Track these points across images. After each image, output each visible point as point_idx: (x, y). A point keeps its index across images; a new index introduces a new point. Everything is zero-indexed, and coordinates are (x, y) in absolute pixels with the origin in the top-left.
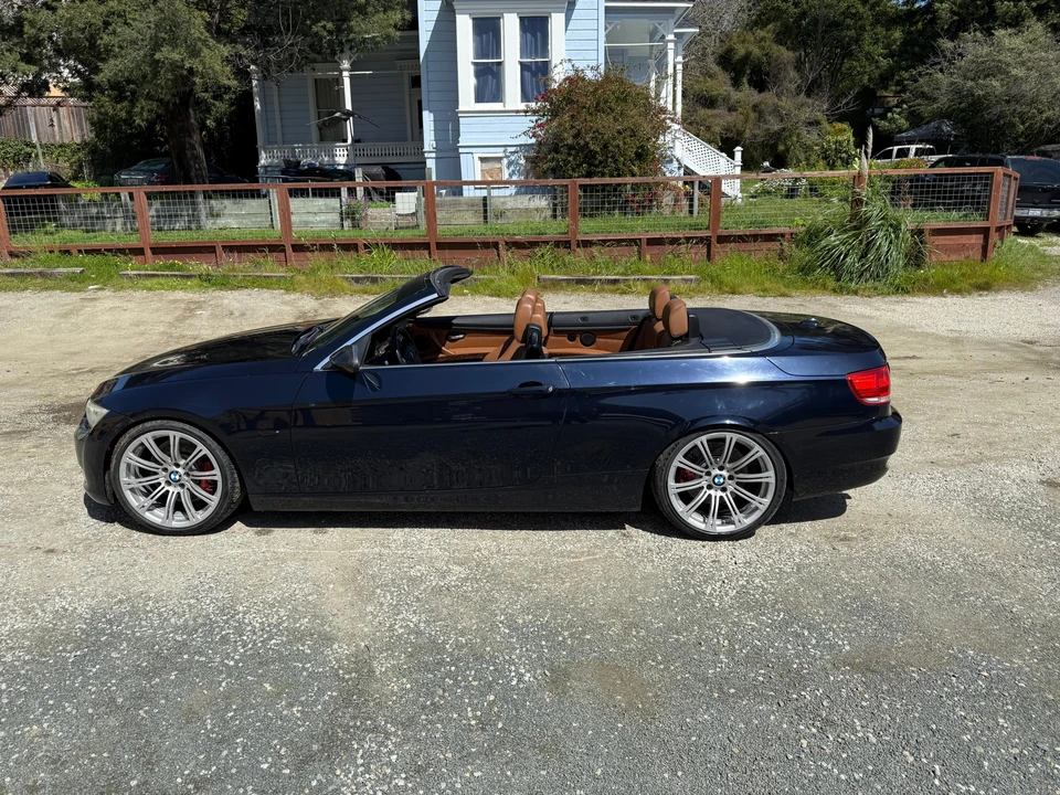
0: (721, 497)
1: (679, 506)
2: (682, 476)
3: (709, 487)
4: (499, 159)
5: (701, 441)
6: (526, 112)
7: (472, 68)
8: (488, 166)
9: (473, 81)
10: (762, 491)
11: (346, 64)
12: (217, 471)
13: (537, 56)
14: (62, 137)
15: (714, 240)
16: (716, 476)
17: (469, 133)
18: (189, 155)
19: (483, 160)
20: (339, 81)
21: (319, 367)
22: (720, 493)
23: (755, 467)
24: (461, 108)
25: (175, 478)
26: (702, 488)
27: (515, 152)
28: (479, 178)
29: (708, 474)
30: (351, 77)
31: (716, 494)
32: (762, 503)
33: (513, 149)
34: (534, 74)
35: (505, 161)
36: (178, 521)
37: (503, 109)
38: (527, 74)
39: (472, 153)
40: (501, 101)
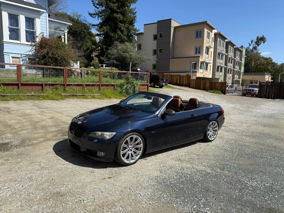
4: (19, 58)
6: (31, 45)
7: (8, 29)
8: (14, 59)
9: (8, 33)
13: (30, 29)
17: (8, 49)
19: (13, 57)
24: (4, 41)
27: (25, 56)
28: (11, 63)
33: (25, 55)
34: (30, 34)
35: (21, 59)
37: (20, 43)
38: (28, 34)
39: (9, 55)
40: (19, 40)
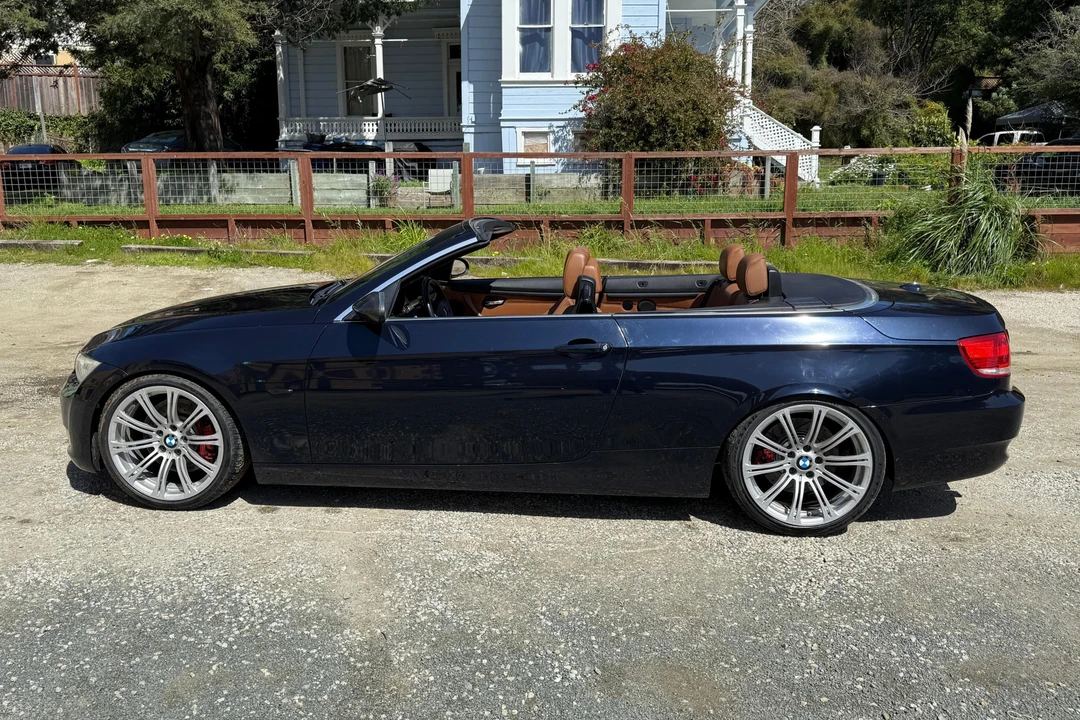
0: (807, 484)
1: (755, 492)
2: (759, 455)
3: (793, 471)
4: (545, 134)
5: (784, 414)
6: (576, 83)
7: (518, 34)
8: (531, 141)
9: (518, 48)
10: (856, 478)
11: (378, 31)
12: (218, 435)
13: (590, 22)
14: (68, 109)
15: (789, 223)
16: (801, 458)
17: (513, 105)
18: (204, 125)
19: (526, 134)
20: (370, 49)
21: (340, 318)
22: (805, 479)
23: (848, 448)
24: (504, 78)
25: (171, 442)
26: (785, 471)
27: (564, 127)
28: (521, 150)
29: (792, 455)
30: (385, 45)
31: (801, 480)
32: (856, 491)
33: (562, 123)
34: (587, 41)
35: (551, 137)
36: (172, 493)
37: (551, 79)
38: (579, 41)
39: (515, 128)
40: (549, 71)
